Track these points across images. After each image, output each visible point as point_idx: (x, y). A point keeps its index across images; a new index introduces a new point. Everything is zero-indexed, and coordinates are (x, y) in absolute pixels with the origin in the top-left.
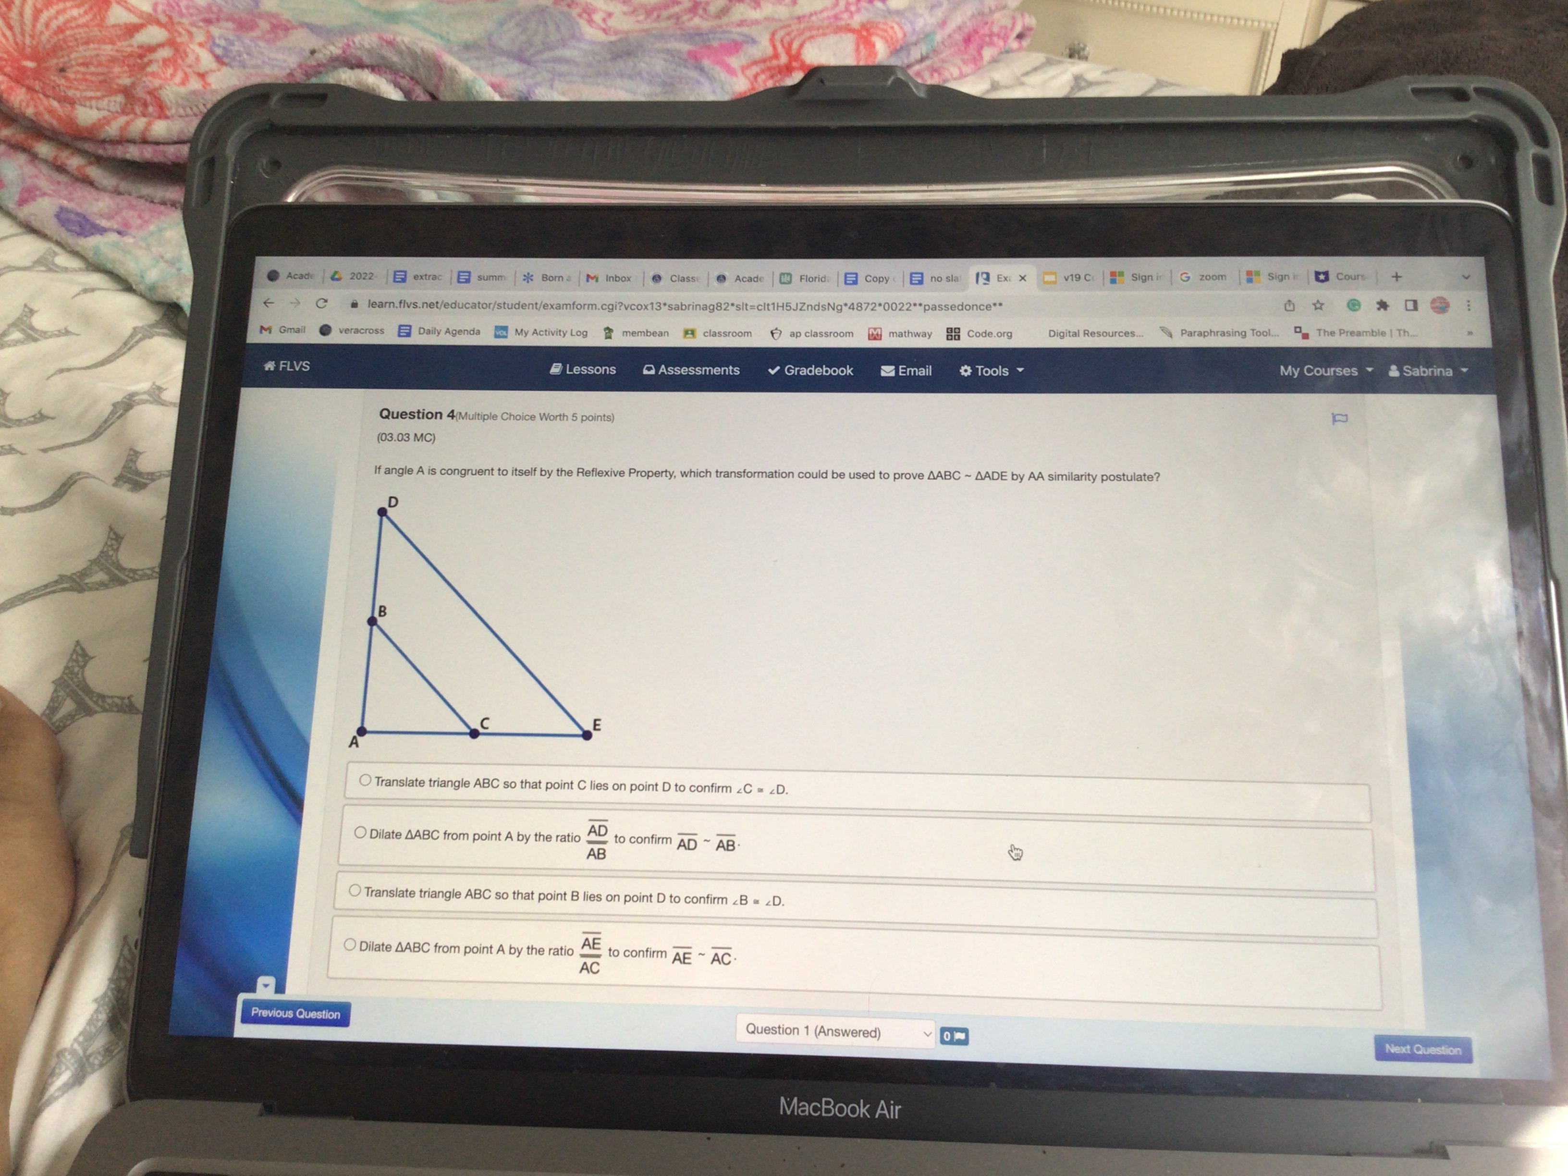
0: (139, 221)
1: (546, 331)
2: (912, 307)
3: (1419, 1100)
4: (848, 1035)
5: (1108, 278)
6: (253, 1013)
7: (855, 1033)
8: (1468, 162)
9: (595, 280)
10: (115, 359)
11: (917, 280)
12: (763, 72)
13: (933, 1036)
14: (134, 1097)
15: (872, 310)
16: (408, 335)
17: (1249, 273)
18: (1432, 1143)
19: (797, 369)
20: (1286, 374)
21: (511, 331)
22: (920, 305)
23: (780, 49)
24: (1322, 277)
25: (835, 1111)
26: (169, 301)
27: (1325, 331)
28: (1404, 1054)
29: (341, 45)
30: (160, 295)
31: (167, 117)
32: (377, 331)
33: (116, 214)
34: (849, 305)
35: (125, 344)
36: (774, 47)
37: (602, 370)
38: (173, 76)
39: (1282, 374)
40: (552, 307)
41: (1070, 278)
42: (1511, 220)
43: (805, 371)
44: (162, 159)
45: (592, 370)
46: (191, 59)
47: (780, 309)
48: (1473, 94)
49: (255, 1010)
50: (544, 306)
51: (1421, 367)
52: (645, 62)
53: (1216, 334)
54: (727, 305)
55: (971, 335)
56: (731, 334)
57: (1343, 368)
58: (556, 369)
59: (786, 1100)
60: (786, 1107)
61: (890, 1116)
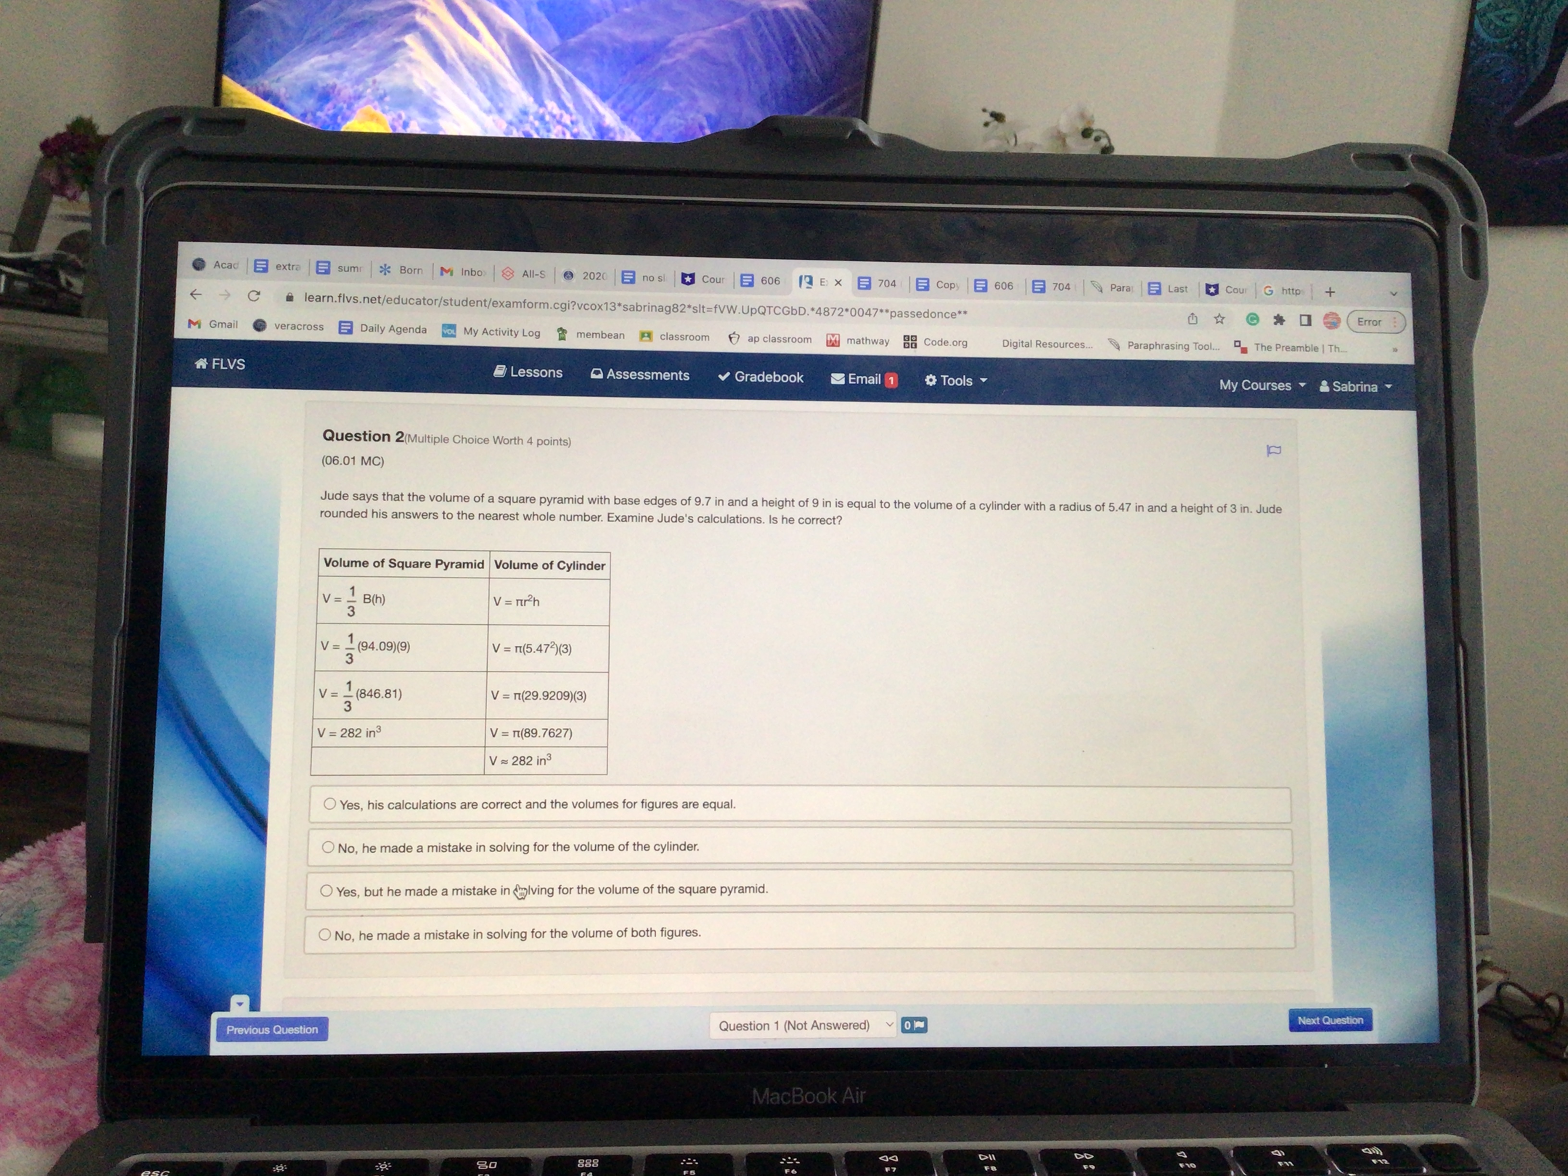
1: (496, 330)
3: (1326, 1065)
4: (816, 1028)
6: (228, 1030)
13: (894, 1026)
16: (350, 332)
19: (747, 375)
20: (1225, 388)
21: (460, 330)
25: (804, 1099)
27: (1262, 347)
28: (1314, 1025)
32: (316, 328)
37: (548, 373)
39: (1221, 388)
40: (502, 304)
43: (755, 378)
45: (537, 373)
49: (231, 1028)
50: (493, 304)
51: (1349, 382)
53: (1161, 347)
54: (683, 306)
55: (927, 343)
56: (688, 337)
57: (1278, 383)
58: (500, 371)
59: (758, 1091)
60: (759, 1099)
61: (855, 1101)
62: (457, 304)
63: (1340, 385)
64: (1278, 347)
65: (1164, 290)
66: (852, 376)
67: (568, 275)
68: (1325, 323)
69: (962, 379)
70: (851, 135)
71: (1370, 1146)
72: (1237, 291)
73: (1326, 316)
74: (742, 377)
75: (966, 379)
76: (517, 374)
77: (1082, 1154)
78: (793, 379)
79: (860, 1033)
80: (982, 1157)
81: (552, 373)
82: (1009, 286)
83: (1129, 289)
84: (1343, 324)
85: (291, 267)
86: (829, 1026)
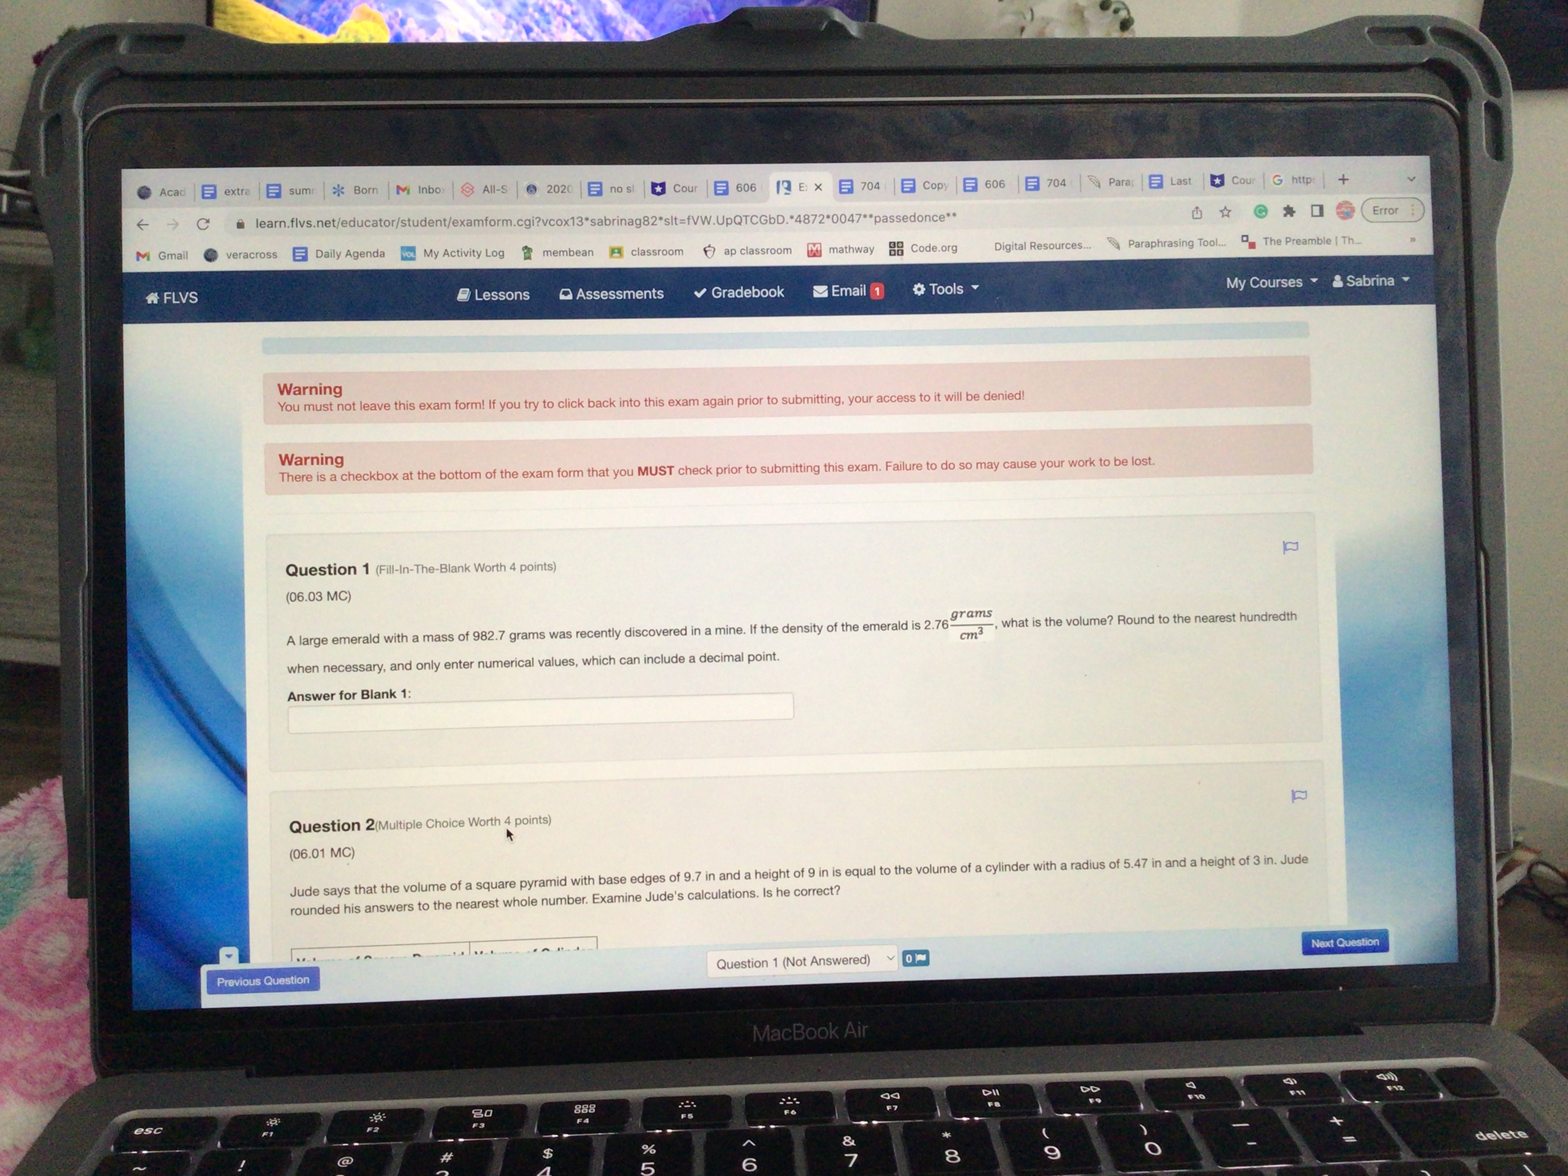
1: (458, 251)
3: (1341, 987)
4: (816, 964)
6: (219, 983)
13: (895, 959)
16: (305, 259)
19: (724, 291)
20: (1233, 287)
25: (806, 1035)
27: (1271, 241)
28: (1328, 948)
32: (269, 255)
37: (514, 296)
39: (1228, 287)
40: (462, 223)
42: (1459, 116)
43: (733, 293)
45: (503, 296)
49: (221, 981)
50: (453, 223)
51: (1364, 276)
53: (1164, 244)
54: (654, 219)
55: (914, 250)
56: (661, 252)
57: (1288, 280)
58: (463, 295)
59: (758, 1027)
60: (759, 1034)
61: (857, 1035)
62: (416, 224)
63: (1354, 280)
64: (1288, 240)
65: (1166, 183)
66: (836, 288)
67: (532, 189)
68: (1338, 213)
69: (953, 287)
70: (826, 26)
71: (1385, 1071)
72: (1244, 181)
73: (1339, 206)
74: (718, 293)
75: (957, 286)
76: (482, 297)
77: (1089, 1087)
78: (773, 293)
79: (860, 967)
80: (986, 1093)
81: (518, 295)
82: (1001, 184)
83: (1128, 183)
84: (1357, 215)
85: (240, 191)
86: (828, 961)
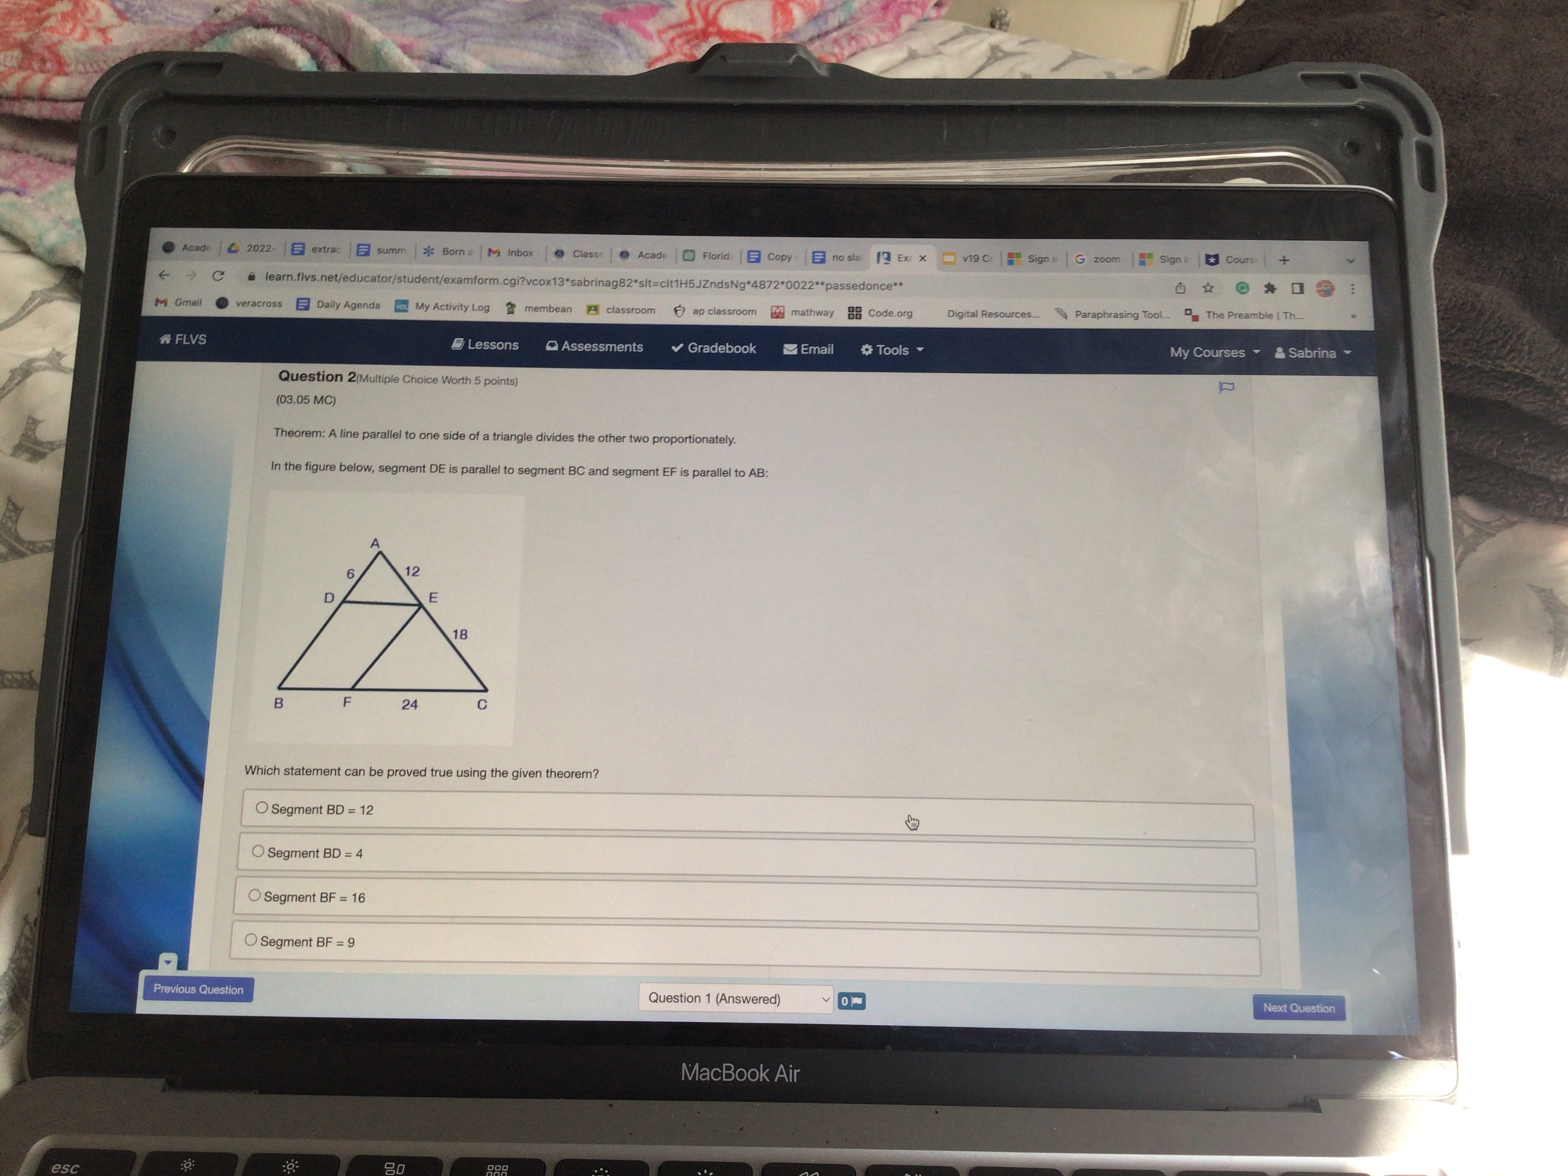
0: (38, 181)
1: (447, 305)
2: (814, 286)
3: (1295, 1057)
4: (748, 1002)
5: (1005, 259)
6: (155, 988)
7: (755, 1000)
8: (1355, 148)
9: (497, 254)
10: (13, 324)
11: (819, 259)
12: (679, 36)
13: (831, 1001)
14: (34, 1076)
15: (775, 288)
16: (307, 308)
17: (1142, 256)
18: (1305, 1097)
19: (700, 346)
20: (1176, 355)
21: (412, 306)
22: (822, 283)
23: (697, 14)
24: (1213, 260)
25: (735, 1076)
26: (68, 265)
27: (1214, 314)
28: (1281, 1012)
29: (246, 4)
30: (59, 258)
31: (66, 74)
32: (274, 304)
33: (14, 172)
34: (752, 283)
35: (23, 308)
36: (691, 12)
37: (505, 346)
38: (72, 30)
39: (1172, 356)
40: (453, 281)
41: (969, 258)
42: (1396, 207)
43: (708, 349)
44: (62, 117)
45: (494, 346)
46: (91, 13)
47: (683, 286)
48: (1360, 82)
49: (158, 987)
50: (445, 280)
51: (1306, 349)
52: (560, 25)
53: (1109, 315)
54: (629, 281)
55: (872, 314)
56: (634, 311)
57: (1231, 350)
58: (457, 344)
59: (687, 1066)
60: (688, 1074)
61: (789, 1079)
62: (410, 281)
63: (1296, 352)
64: (1231, 314)
66: (804, 347)
69: (898, 348)
74: (695, 348)
75: (903, 348)
76: (475, 346)
78: (746, 349)
81: (508, 346)
